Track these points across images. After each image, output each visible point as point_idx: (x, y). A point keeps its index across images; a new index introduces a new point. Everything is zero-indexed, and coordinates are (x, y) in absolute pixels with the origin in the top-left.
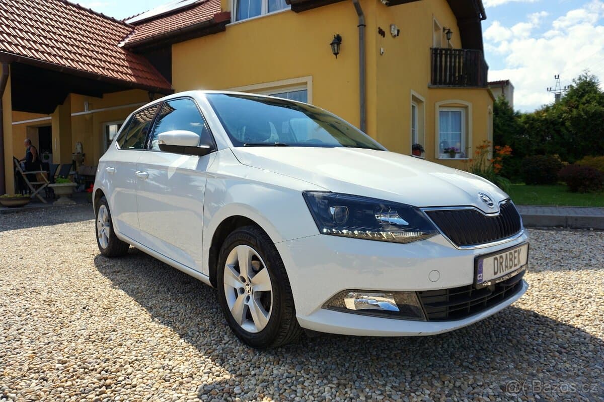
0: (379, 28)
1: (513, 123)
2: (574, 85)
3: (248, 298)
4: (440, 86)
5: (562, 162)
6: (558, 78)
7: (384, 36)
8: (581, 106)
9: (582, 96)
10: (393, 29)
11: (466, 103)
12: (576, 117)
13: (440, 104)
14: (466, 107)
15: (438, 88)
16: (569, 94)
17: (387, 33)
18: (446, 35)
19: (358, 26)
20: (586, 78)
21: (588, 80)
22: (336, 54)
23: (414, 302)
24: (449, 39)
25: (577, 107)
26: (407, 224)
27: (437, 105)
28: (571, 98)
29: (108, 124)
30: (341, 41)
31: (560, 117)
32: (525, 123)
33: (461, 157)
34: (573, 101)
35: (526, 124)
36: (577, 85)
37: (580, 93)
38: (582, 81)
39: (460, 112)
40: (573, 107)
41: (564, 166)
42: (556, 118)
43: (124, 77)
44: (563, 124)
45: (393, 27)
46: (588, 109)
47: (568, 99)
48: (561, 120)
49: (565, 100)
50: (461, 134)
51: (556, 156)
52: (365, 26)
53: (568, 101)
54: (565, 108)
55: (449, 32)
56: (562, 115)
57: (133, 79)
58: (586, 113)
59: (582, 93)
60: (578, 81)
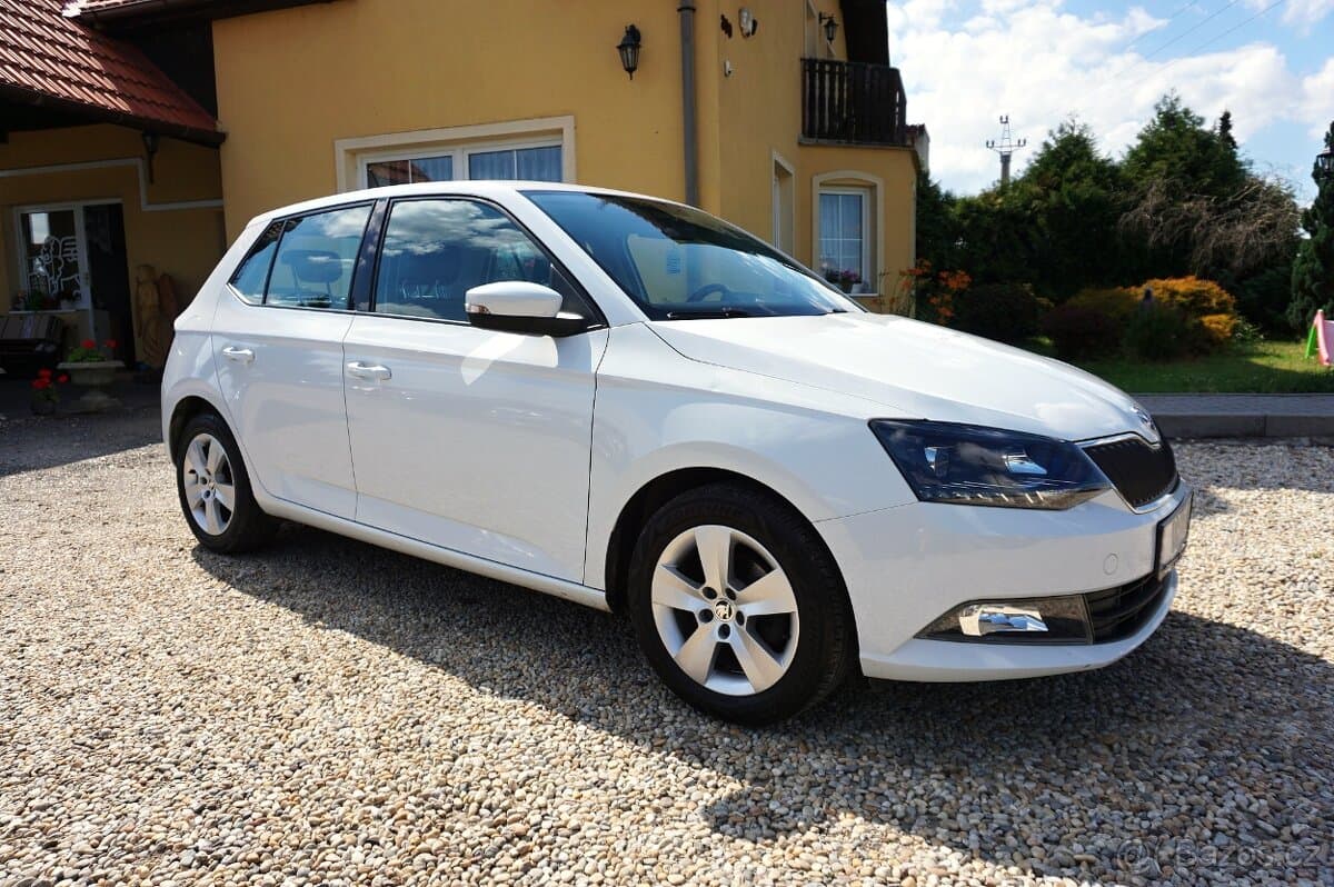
0: (723, 17)
1: (941, 217)
2: (1052, 143)
3: (725, 631)
4: (820, 141)
5: (1038, 299)
6: (1006, 122)
7: (730, 36)
8: (1066, 187)
9: (1066, 165)
10: (745, 20)
11: (871, 178)
12: (1056, 209)
13: (822, 180)
14: (873, 187)
15: (818, 145)
16: (1043, 159)
17: (735, 30)
18: (823, 29)
19: (679, 10)
20: (1072, 129)
21: (1076, 133)
22: (630, 70)
23: (1080, 613)
24: (831, 39)
25: (1057, 188)
26: (1044, 471)
27: (817, 180)
28: (1047, 169)
29: (26, 210)
30: (639, 40)
31: (1026, 206)
32: (963, 216)
33: (863, 291)
34: (1050, 174)
35: (965, 218)
36: (1057, 141)
37: (1063, 159)
38: (1066, 136)
39: (861, 196)
40: (1050, 187)
41: (1042, 306)
42: (1020, 209)
43: (101, 100)
44: (1032, 220)
45: (745, 14)
46: (1078, 191)
47: (1042, 169)
48: (1029, 212)
49: (1036, 173)
50: (861, 243)
51: (1028, 286)
52: (694, 10)
53: (1041, 174)
54: (1036, 189)
55: (831, 24)
56: (1031, 203)
57: (123, 106)
58: (1075, 199)
59: (1067, 160)
60: (1058, 135)
